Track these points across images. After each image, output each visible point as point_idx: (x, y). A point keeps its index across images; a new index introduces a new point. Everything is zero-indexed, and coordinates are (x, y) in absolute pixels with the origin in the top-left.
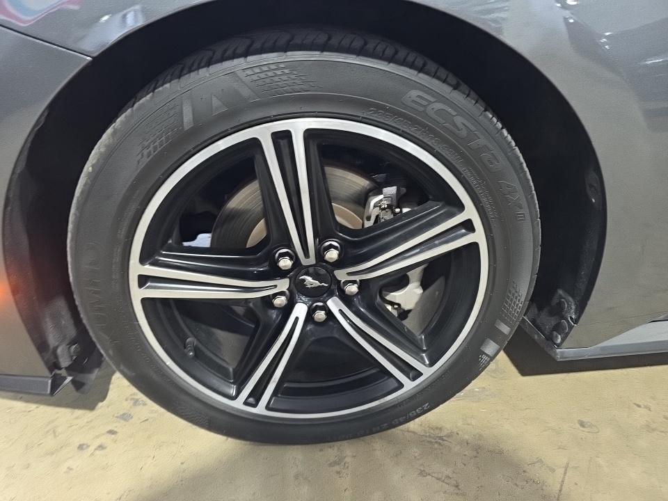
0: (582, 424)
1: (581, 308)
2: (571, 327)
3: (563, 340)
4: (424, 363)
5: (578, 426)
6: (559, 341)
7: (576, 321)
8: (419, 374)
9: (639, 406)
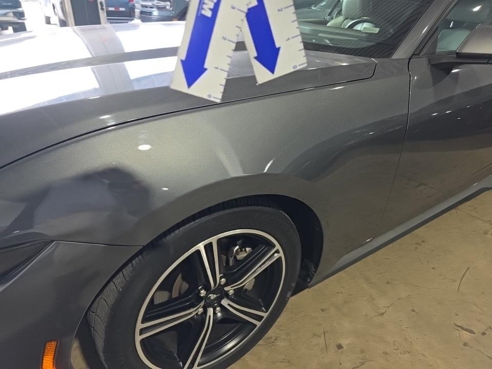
0: (323, 310)
1: (317, 266)
2: (313, 275)
3: (311, 280)
4: (263, 312)
5: (321, 312)
6: (309, 280)
7: (315, 272)
8: (263, 317)
9: (338, 293)
